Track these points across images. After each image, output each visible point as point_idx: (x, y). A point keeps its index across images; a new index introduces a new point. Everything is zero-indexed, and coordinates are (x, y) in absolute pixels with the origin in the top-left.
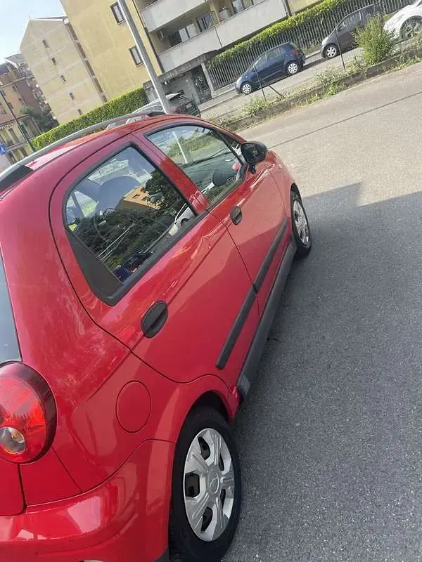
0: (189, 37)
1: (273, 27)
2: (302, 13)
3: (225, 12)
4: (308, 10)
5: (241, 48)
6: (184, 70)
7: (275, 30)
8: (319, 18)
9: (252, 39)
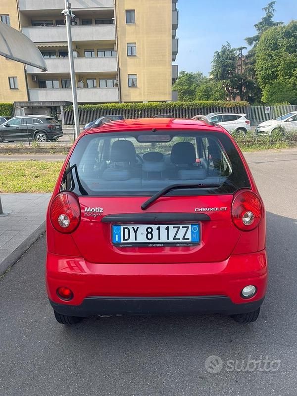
0: (53, 87)
1: (112, 104)
2: (130, 104)
3: (81, 84)
4: (134, 104)
5: (89, 108)
6: (47, 105)
7: (112, 106)
8: (138, 110)
9: (98, 105)
